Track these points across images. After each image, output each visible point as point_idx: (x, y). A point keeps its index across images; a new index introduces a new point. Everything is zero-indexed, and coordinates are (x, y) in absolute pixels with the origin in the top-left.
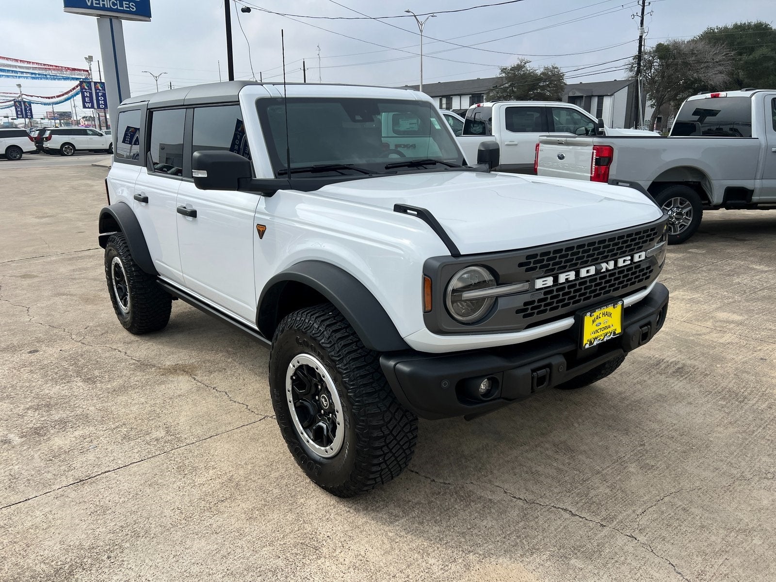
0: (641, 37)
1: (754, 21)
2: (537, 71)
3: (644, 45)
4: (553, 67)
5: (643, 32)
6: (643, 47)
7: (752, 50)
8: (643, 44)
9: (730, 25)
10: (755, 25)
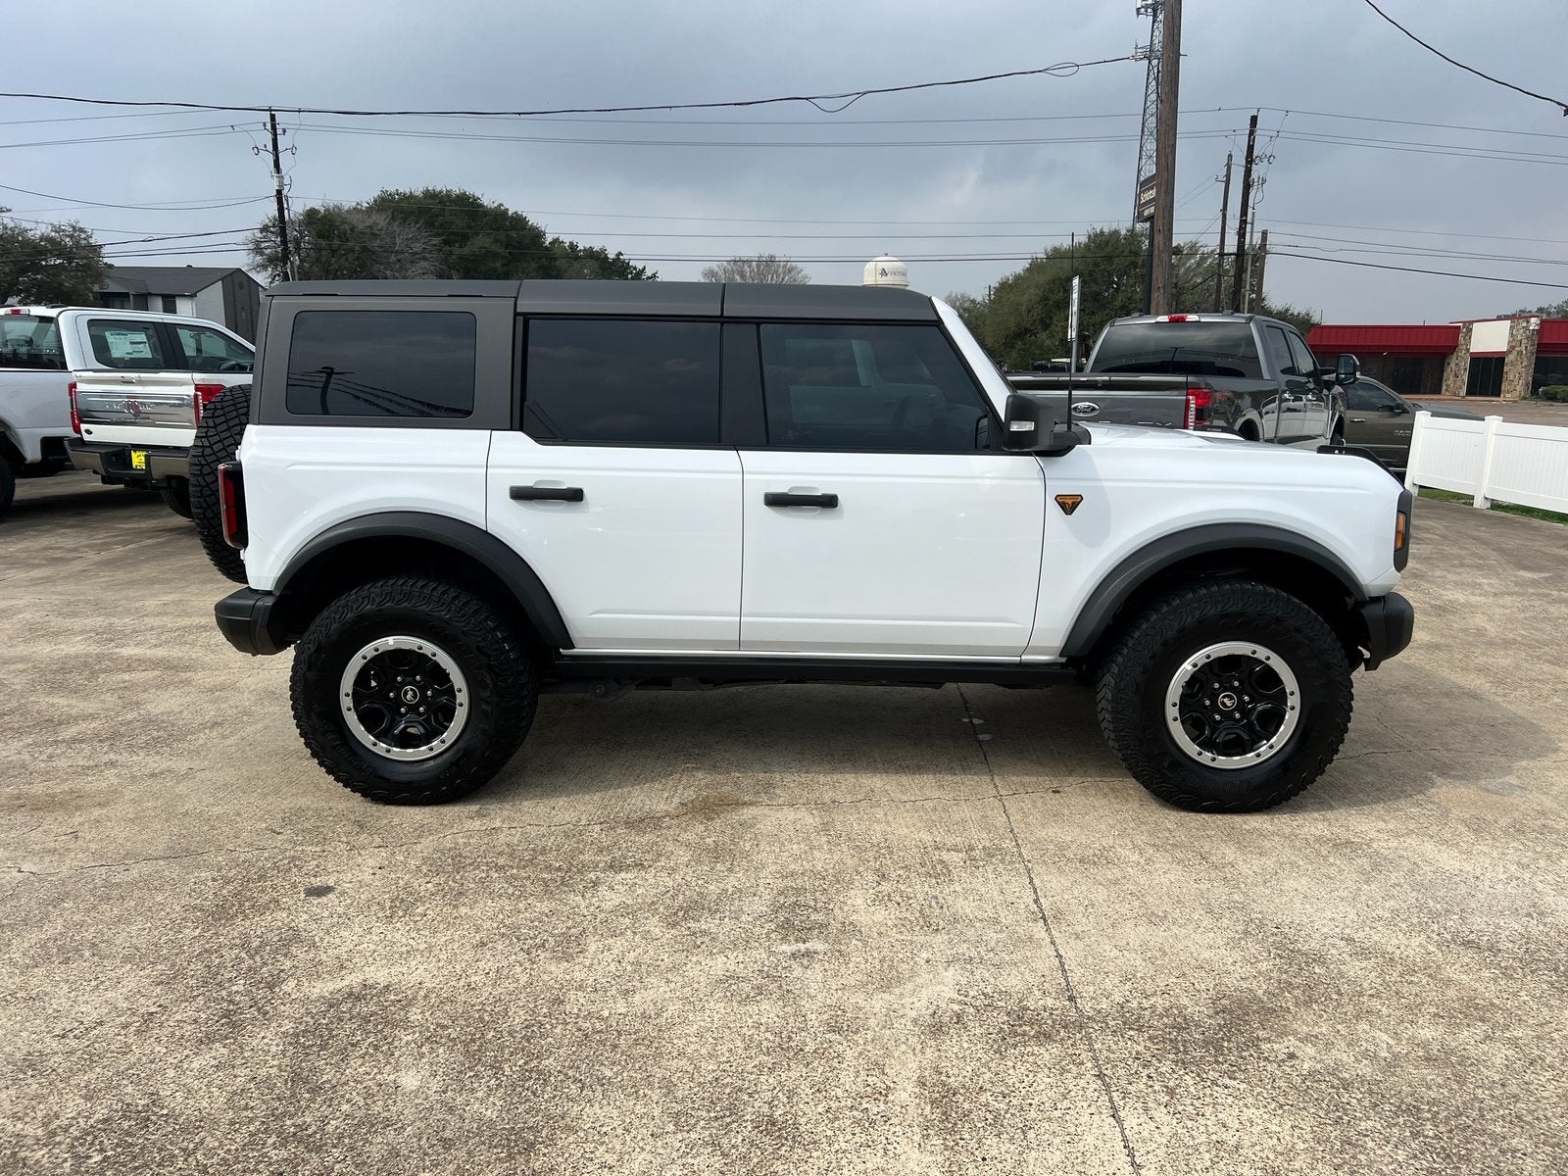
0: (279, 192)
1: (456, 189)
2: (30, 233)
3: (288, 209)
4: (74, 228)
5: (281, 185)
6: (286, 211)
7: (464, 239)
8: (285, 206)
9: (418, 191)
10: (457, 196)
